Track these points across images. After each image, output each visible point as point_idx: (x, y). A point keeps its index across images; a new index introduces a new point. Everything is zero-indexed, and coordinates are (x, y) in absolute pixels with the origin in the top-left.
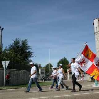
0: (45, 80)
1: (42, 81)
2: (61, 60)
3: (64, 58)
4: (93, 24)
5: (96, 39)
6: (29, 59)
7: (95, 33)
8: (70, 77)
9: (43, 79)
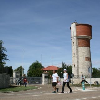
0: (21, 84)
1: (18, 85)
2: (34, 63)
3: (37, 61)
4: (70, 28)
5: (73, 43)
6: (3, 61)
7: (71, 38)
8: (45, 81)
9: (19, 82)
